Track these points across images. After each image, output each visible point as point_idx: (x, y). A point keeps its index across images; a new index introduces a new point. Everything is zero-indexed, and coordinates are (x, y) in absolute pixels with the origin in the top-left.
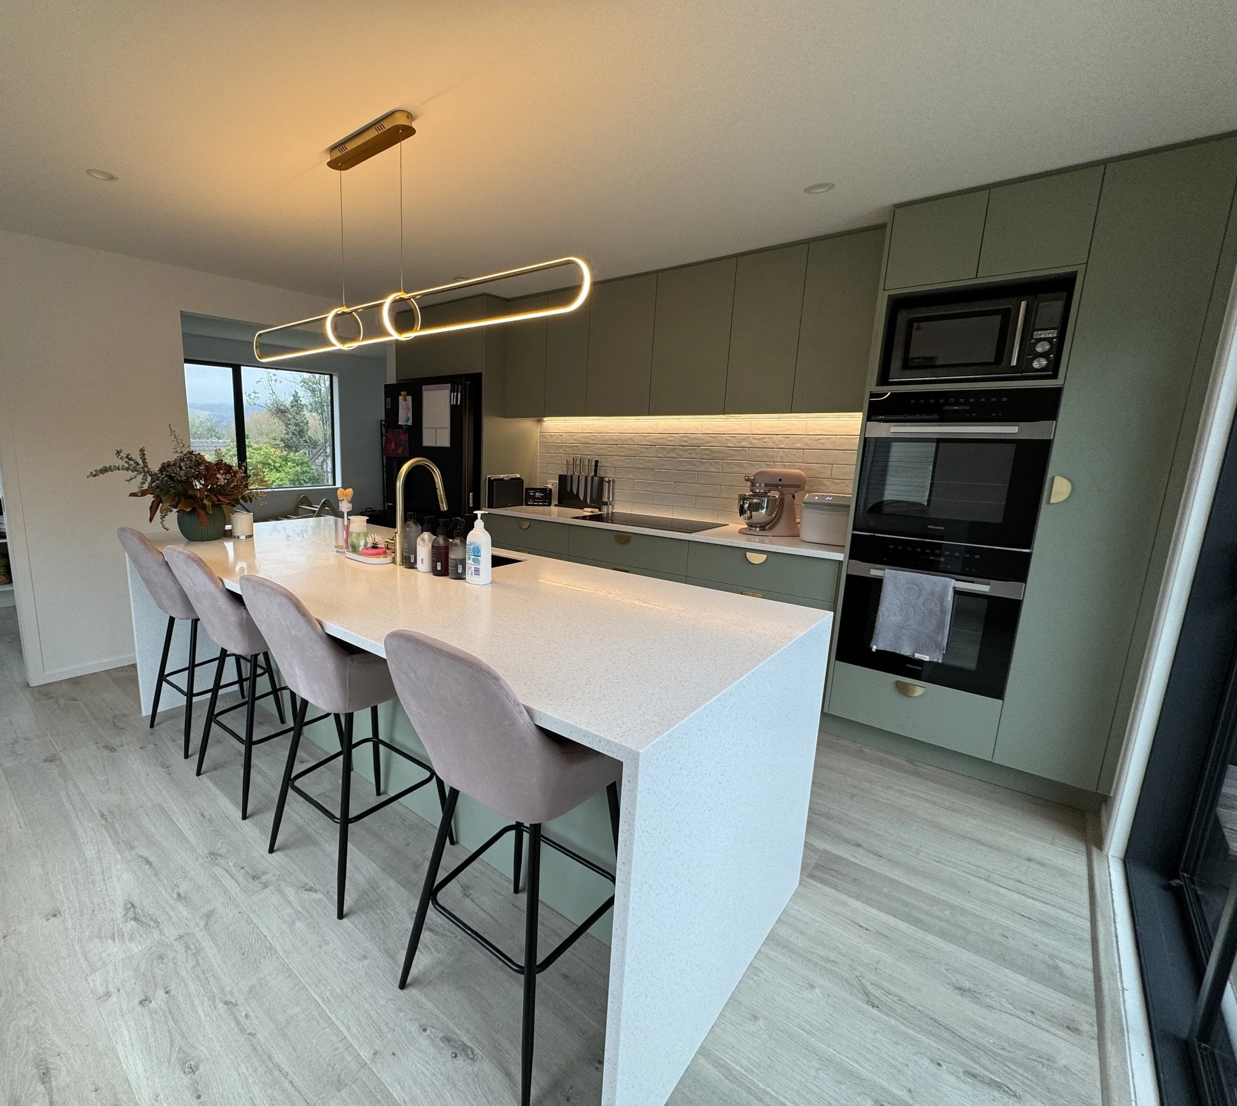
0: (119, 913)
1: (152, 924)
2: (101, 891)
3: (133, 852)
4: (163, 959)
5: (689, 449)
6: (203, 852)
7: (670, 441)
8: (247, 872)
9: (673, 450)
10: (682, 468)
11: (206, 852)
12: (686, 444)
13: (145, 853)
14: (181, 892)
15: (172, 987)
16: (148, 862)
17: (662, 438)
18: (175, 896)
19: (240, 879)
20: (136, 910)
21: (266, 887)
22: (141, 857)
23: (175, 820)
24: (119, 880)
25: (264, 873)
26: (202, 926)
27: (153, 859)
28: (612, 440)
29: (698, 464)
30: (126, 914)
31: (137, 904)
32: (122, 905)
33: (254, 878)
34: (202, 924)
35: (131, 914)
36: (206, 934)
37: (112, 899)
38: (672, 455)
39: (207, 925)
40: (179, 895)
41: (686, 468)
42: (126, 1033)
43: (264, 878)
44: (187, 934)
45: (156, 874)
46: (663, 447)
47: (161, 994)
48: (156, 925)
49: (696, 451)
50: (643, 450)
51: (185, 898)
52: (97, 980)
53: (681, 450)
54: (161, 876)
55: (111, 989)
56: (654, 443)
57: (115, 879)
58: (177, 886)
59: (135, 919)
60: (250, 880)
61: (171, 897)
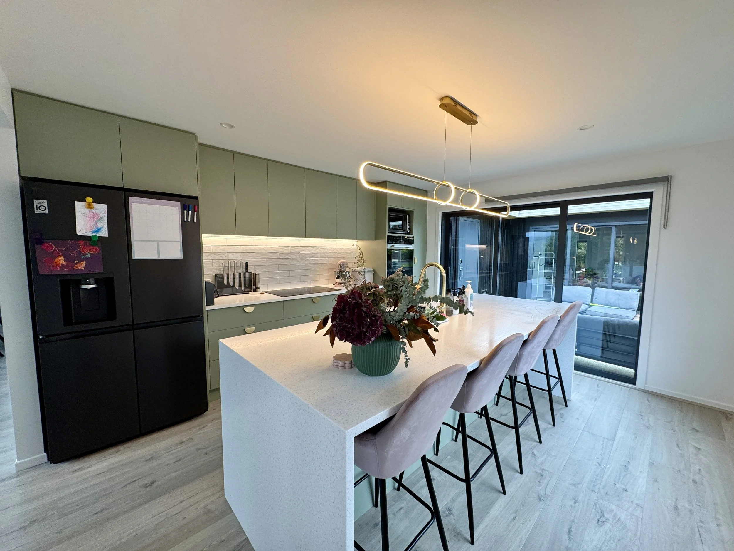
0: (607, 526)
1: (598, 506)
2: (607, 546)
3: (570, 546)
4: (606, 492)
5: (295, 254)
6: (542, 504)
7: (285, 250)
8: (541, 479)
9: (287, 255)
10: (292, 263)
11: (541, 503)
12: (293, 251)
13: (565, 537)
14: (573, 503)
15: (612, 484)
16: (570, 531)
17: (282, 249)
18: (577, 504)
19: (546, 481)
20: (599, 518)
21: (543, 469)
22: (569, 538)
23: (528, 534)
24: (593, 540)
25: (536, 472)
26: (581, 485)
27: (566, 529)
28: (251, 250)
29: (300, 260)
30: (605, 522)
31: (596, 520)
32: (603, 527)
33: (542, 475)
34: (580, 486)
35: (603, 519)
36: (583, 482)
37: (605, 535)
38: (287, 257)
39: (579, 484)
40: (575, 503)
41: (295, 263)
42: (639, 490)
43: (539, 471)
44: (589, 489)
45: (573, 521)
46: (282, 253)
47: (618, 486)
48: (597, 504)
49: (299, 254)
50: (271, 255)
51: (574, 499)
52: (638, 513)
53: (291, 254)
54: (572, 518)
55: (634, 505)
56: (277, 251)
57: (594, 543)
58: (571, 506)
59: (603, 515)
60: (544, 477)
61: (579, 505)
